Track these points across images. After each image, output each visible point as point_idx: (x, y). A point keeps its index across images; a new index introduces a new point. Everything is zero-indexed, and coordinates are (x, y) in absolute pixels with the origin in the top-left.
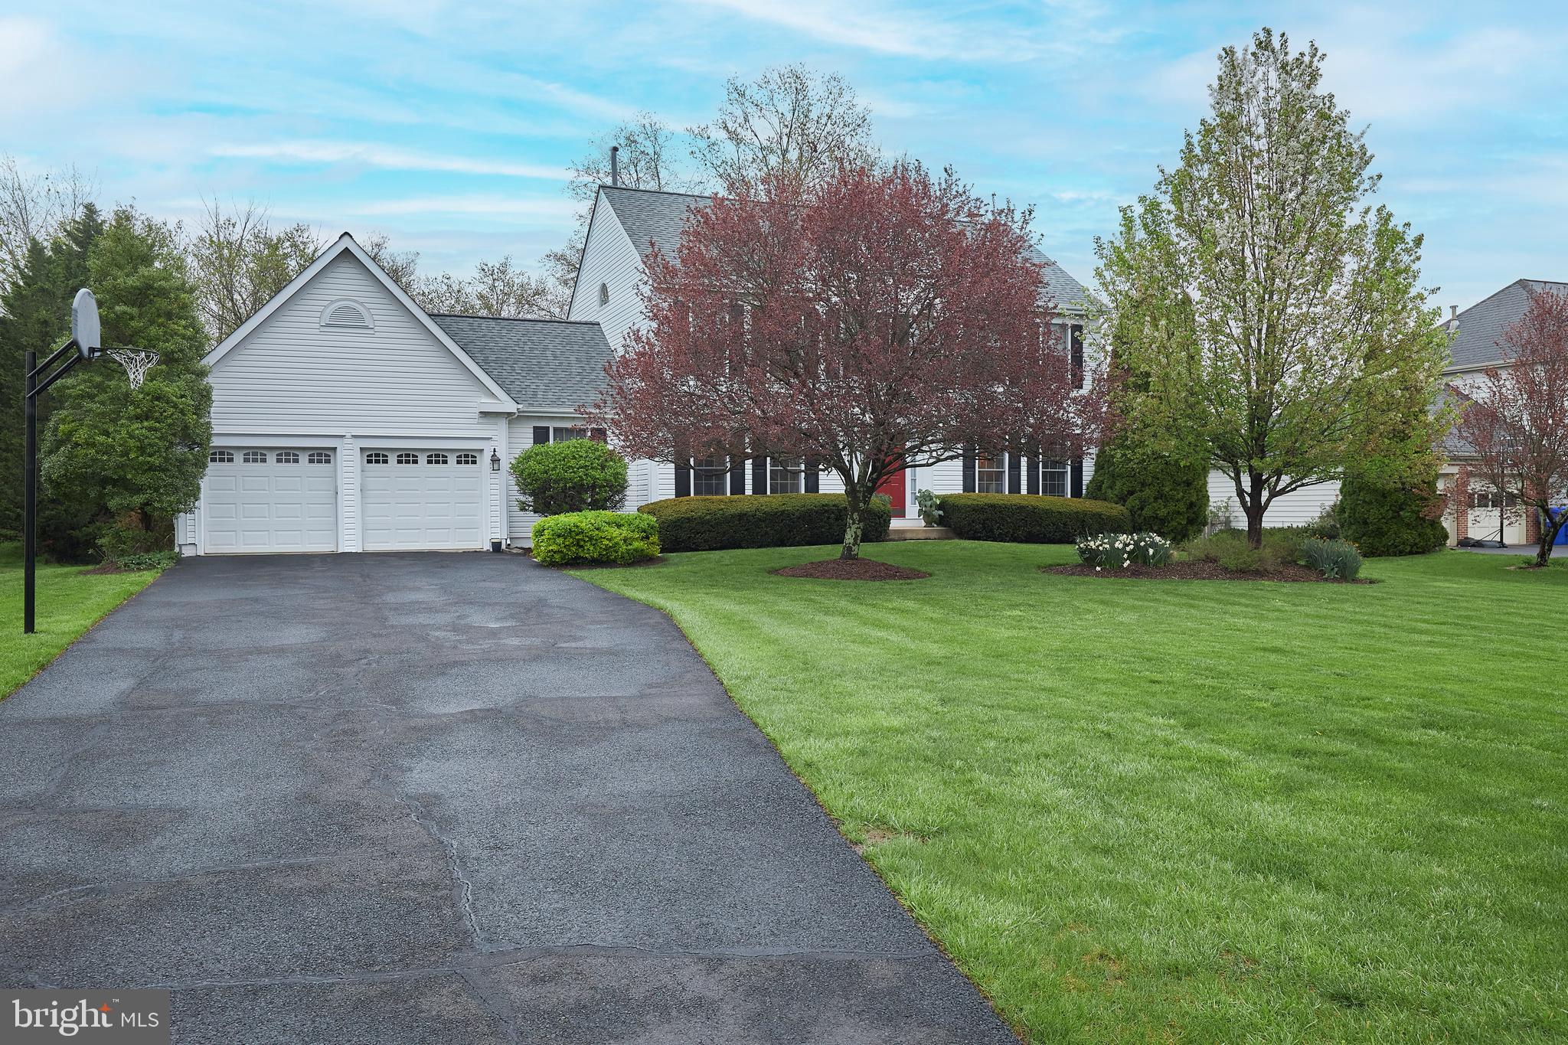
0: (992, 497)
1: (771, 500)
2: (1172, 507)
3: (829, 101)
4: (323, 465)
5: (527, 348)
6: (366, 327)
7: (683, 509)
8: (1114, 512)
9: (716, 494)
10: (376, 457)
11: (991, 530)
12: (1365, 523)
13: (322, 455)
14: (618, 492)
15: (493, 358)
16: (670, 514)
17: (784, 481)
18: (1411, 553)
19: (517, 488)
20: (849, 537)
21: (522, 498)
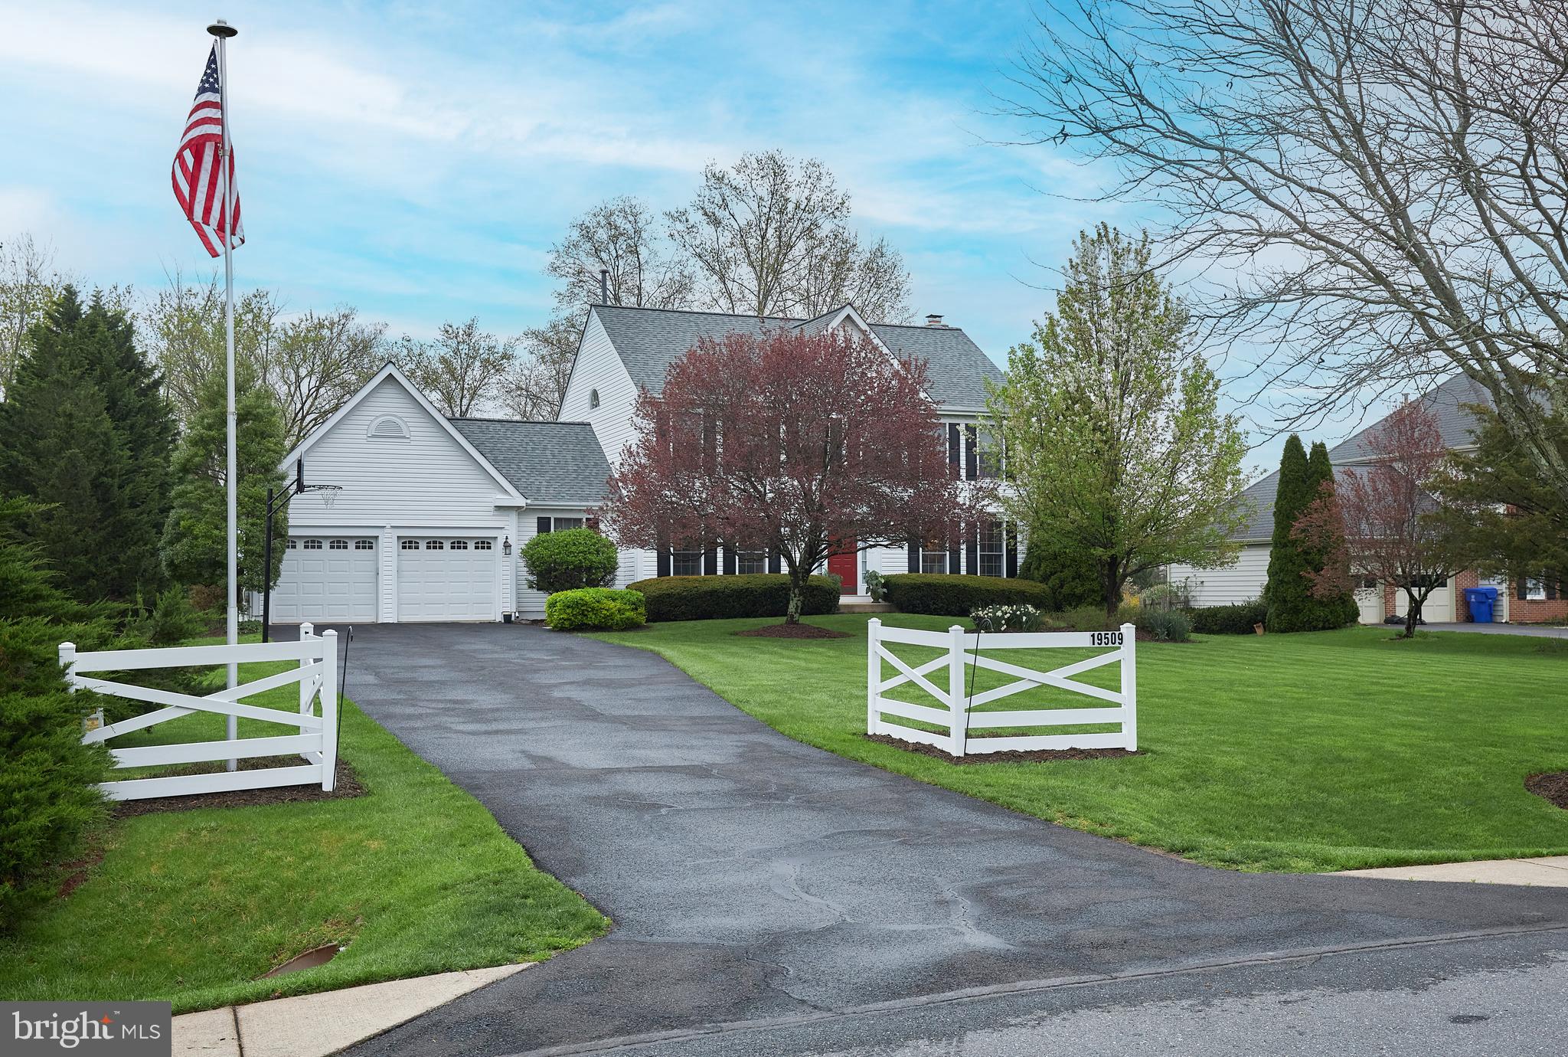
0: (934, 577)
1: (739, 579)
2: (1087, 586)
3: (809, 185)
4: (367, 550)
5: (529, 448)
6: (404, 437)
7: (665, 586)
8: (1037, 590)
9: (693, 574)
10: (408, 544)
11: (928, 606)
12: (1285, 601)
13: (366, 543)
14: (610, 573)
15: (501, 457)
16: (654, 591)
17: (751, 565)
18: (1324, 628)
19: (526, 569)
20: (791, 608)
21: (531, 578)
